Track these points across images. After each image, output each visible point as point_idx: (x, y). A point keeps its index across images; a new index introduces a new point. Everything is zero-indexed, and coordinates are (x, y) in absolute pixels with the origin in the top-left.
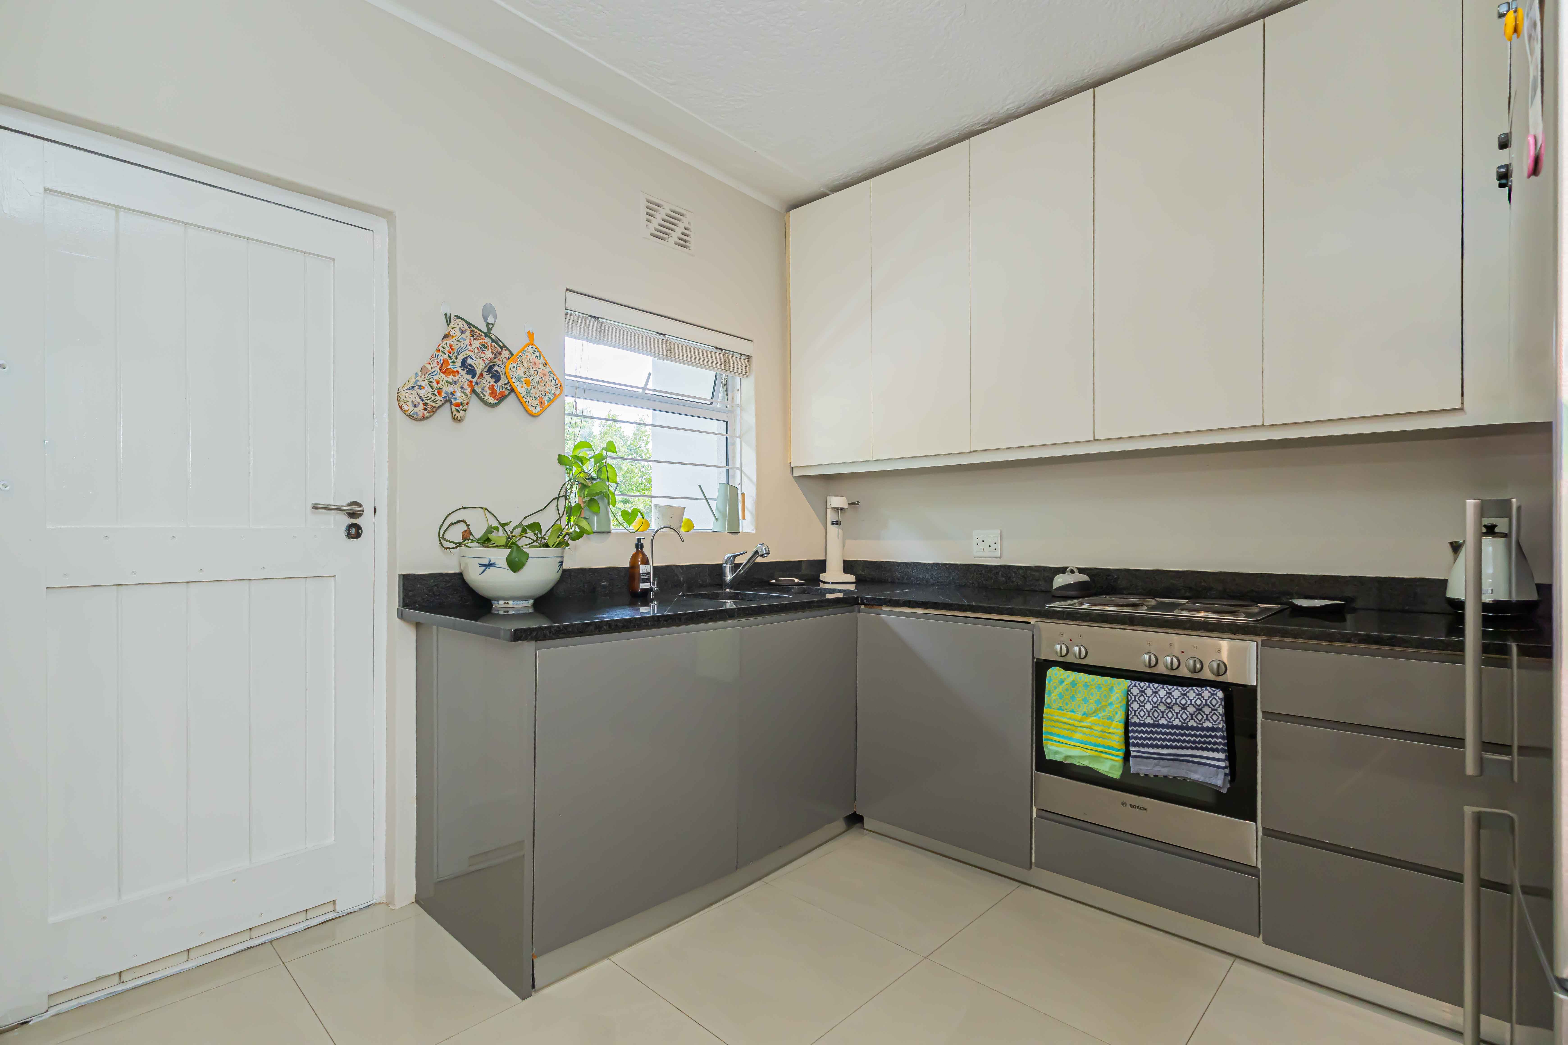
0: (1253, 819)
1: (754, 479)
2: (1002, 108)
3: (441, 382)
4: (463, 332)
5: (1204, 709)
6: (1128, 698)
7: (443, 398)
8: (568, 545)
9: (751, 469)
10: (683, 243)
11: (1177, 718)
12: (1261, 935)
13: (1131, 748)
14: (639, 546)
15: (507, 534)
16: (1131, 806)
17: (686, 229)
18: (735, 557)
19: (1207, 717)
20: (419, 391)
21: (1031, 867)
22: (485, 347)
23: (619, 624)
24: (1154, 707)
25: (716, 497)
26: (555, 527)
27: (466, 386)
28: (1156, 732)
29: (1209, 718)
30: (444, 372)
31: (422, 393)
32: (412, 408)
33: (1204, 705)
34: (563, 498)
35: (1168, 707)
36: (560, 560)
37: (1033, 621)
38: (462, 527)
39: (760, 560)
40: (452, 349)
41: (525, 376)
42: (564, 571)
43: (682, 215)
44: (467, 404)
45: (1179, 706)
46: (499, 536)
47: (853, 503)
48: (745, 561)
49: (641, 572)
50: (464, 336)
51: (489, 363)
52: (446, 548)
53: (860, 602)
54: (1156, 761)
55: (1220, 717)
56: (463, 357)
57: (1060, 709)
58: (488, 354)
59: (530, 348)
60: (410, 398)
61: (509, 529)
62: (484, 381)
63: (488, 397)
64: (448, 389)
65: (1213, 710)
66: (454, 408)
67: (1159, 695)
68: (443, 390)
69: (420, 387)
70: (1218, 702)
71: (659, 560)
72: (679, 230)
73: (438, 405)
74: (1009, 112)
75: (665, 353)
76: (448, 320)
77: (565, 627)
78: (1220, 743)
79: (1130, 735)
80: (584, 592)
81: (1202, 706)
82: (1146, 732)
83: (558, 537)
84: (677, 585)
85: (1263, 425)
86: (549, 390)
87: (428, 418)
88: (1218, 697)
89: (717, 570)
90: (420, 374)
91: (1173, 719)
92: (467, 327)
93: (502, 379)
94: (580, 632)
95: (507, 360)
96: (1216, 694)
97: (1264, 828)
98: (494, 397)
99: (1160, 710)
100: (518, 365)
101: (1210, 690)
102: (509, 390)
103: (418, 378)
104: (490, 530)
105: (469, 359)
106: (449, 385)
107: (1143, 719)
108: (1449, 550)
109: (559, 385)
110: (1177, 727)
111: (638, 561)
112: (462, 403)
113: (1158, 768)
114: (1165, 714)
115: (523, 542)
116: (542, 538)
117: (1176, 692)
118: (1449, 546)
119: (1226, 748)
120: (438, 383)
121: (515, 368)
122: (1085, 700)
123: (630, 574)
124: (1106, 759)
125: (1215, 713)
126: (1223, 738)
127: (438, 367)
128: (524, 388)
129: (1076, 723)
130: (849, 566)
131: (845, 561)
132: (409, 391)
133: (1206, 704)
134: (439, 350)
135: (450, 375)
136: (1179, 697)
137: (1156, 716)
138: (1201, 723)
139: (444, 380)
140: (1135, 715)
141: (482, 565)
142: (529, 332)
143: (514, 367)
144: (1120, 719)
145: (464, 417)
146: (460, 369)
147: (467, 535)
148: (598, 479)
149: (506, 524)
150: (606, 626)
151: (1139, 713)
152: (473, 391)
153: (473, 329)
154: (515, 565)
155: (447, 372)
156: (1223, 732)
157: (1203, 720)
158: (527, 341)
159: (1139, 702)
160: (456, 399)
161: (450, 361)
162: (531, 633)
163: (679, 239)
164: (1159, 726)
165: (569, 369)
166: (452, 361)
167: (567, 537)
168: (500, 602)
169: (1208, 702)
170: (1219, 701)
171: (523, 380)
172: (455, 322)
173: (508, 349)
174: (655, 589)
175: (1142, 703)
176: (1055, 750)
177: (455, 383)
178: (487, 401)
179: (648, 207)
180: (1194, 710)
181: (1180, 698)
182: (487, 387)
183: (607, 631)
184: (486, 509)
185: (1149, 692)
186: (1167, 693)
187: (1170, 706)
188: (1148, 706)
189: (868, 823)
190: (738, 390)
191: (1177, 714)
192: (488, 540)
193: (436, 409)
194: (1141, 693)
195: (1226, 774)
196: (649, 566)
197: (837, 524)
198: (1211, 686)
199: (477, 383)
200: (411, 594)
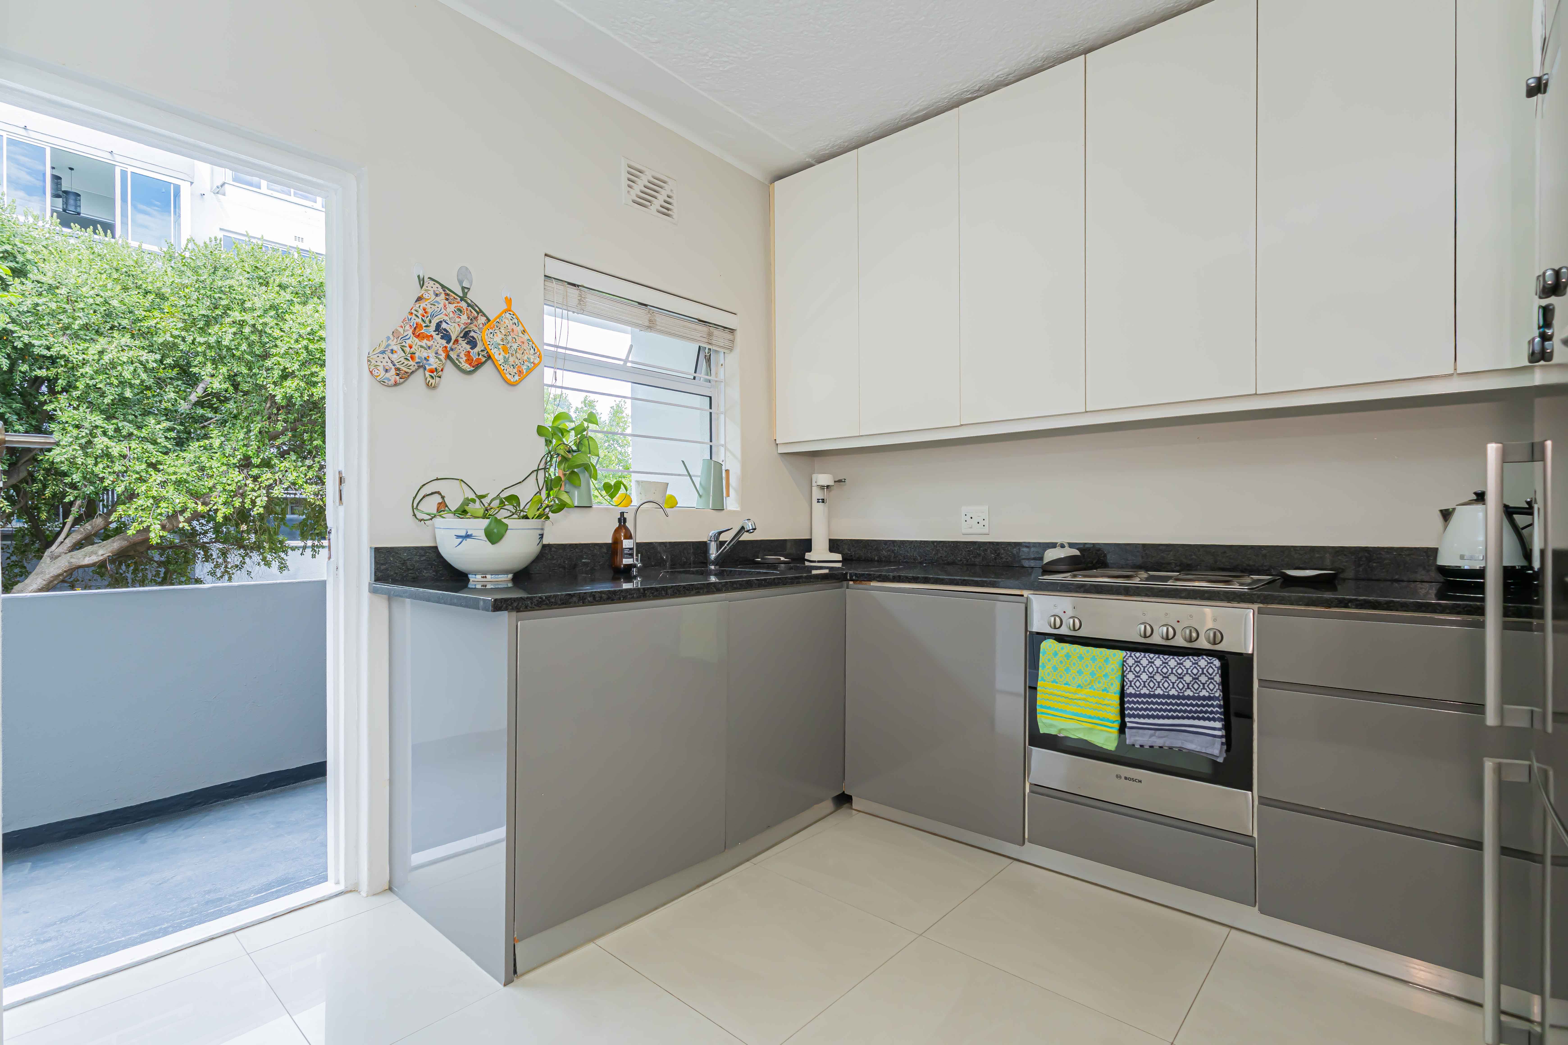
0: (1250, 789)
1: (739, 455)
2: (993, 74)
3: (414, 347)
4: (437, 295)
5: (1200, 678)
6: (1123, 668)
7: (417, 363)
8: (548, 518)
9: (735, 445)
10: (666, 211)
11: (1173, 687)
12: (1257, 904)
13: (1127, 719)
14: (622, 520)
15: (484, 506)
16: (1126, 778)
17: (669, 197)
18: (720, 533)
19: (1204, 686)
20: (390, 355)
21: (1024, 843)
22: (461, 311)
23: (603, 595)
24: (1149, 677)
25: (699, 474)
26: (536, 499)
27: (440, 352)
28: (1152, 703)
29: (1206, 687)
30: (417, 337)
31: (394, 357)
32: (383, 373)
33: (1201, 674)
34: (543, 471)
35: (1164, 677)
36: (540, 532)
37: (1026, 593)
38: (437, 499)
39: (745, 537)
40: (426, 312)
41: (502, 343)
42: (544, 546)
43: (665, 182)
44: (442, 370)
45: (1175, 675)
46: (476, 508)
47: (840, 481)
48: (729, 539)
49: (624, 547)
50: (438, 299)
51: (464, 329)
52: (421, 520)
53: (848, 578)
54: (1153, 732)
55: (1217, 686)
56: (438, 321)
57: (1054, 681)
58: (464, 318)
59: (507, 315)
60: (382, 362)
61: (486, 501)
62: (460, 347)
63: (463, 364)
64: (421, 354)
65: (1209, 679)
66: (427, 374)
67: (1155, 665)
68: (417, 355)
69: (392, 351)
70: (1214, 670)
71: (642, 536)
72: (662, 197)
73: (410, 371)
74: (999, 79)
75: (647, 324)
76: (422, 282)
77: (548, 598)
78: (1217, 712)
79: (1126, 706)
80: (564, 568)
81: (1199, 674)
82: (1142, 702)
83: (538, 510)
84: (661, 563)
85: (1256, 394)
86: (528, 358)
87: (400, 384)
88: (1215, 665)
89: (701, 547)
90: (392, 337)
91: (1169, 689)
92: (441, 291)
93: (478, 346)
94: (563, 604)
95: (483, 326)
96: (1212, 663)
97: (1260, 797)
98: (470, 364)
99: (1156, 680)
100: (496, 331)
101: (1207, 659)
102: (486, 357)
103: (390, 342)
104: (467, 501)
105: (444, 323)
106: (423, 349)
107: (1139, 689)
108: (1439, 518)
109: (538, 353)
110: (1173, 697)
111: (620, 535)
112: (436, 369)
113: (1154, 739)
114: (1161, 684)
115: (502, 514)
116: (522, 511)
117: (1173, 662)
118: (1439, 513)
119: (1223, 717)
120: (411, 347)
121: (492, 335)
122: (1080, 672)
123: (613, 549)
124: (1102, 730)
125: (1211, 682)
126: (1219, 706)
127: (411, 331)
128: (501, 356)
129: (1071, 696)
130: (834, 545)
131: (831, 540)
132: (381, 356)
133: (1203, 673)
134: (412, 313)
135: (424, 340)
136: (1175, 666)
137: (1152, 686)
138: (1198, 692)
139: (418, 344)
140: (1131, 686)
141: (458, 537)
142: (506, 298)
143: (491, 333)
144: (1115, 691)
145: (439, 384)
146: (434, 334)
147: (442, 507)
148: (578, 451)
149: (484, 496)
150: (590, 597)
151: (1134, 684)
152: (448, 357)
153: (448, 292)
154: (494, 536)
155: (421, 335)
156: (1219, 701)
157: (1200, 690)
158: (505, 307)
159: (1135, 673)
160: (430, 365)
161: (424, 325)
162: (512, 603)
163: (662, 206)
164: (1155, 696)
165: (549, 338)
166: (425, 325)
167: (547, 510)
168: (477, 576)
169: (1205, 670)
170: (1216, 669)
171: (500, 347)
172: (429, 284)
173: (484, 315)
174: (639, 565)
175: (1137, 673)
176: (1047, 725)
177: (429, 348)
178: (463, 368)
179: (629, 173)
180: (1191, 679)
181: (1177, 668)
182: (463, 353)
183: (592, 602)
184: (462, 480)
185: (1144, 662)
186: (1164, 663)
187: (1166, 676)
188: (1144, 677)
189: (857, 803)
190: (722, 365)
191: (1173, 683)
192: (465, 512)
193: (408, 374)
194: (1136, 664)
195: (1222, 744)
196: (632, 541)
197: (823, 502)
198: (1207, 655)
199: (452, 350)
200: (383, 567)
